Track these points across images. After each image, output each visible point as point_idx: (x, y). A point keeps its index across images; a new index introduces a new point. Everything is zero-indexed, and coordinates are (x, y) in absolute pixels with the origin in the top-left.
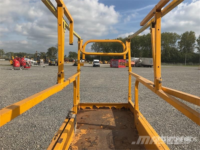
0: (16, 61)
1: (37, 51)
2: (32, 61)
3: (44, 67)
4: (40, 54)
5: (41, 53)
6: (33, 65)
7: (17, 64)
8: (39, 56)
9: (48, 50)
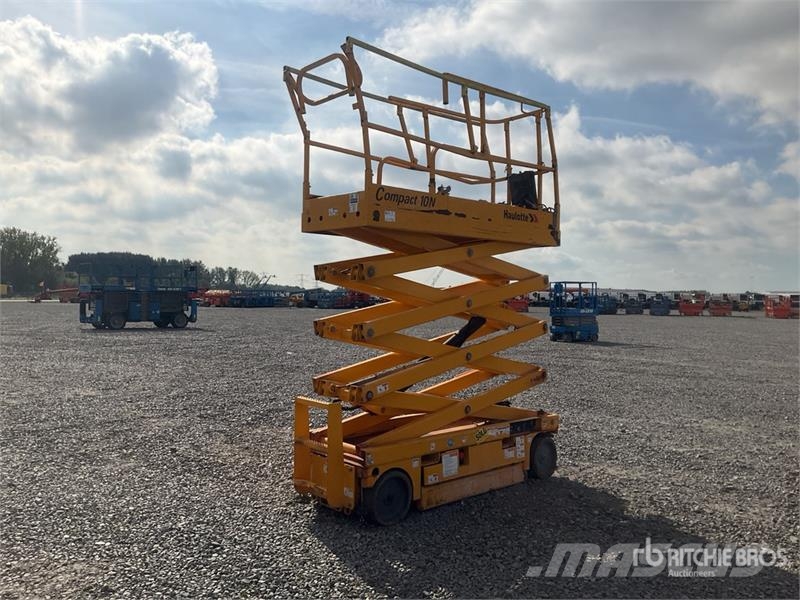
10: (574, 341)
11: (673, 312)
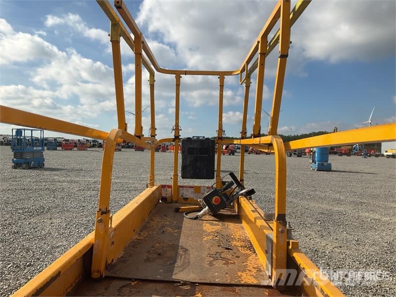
10: (30, 168)
11: (58, 148)
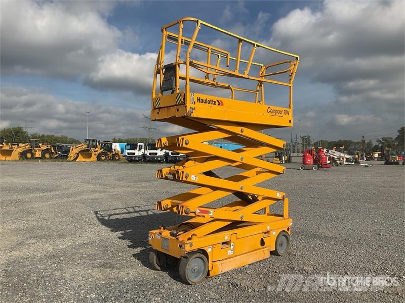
0: (308, 154)
1: (363, 137)
2: (342, 155)
3: (366, 166)
4: (380, 141)
5: (383, 139)
6: (345, 163)
7: (309, 160)
8: (378, 146)
9: (399, 131)
